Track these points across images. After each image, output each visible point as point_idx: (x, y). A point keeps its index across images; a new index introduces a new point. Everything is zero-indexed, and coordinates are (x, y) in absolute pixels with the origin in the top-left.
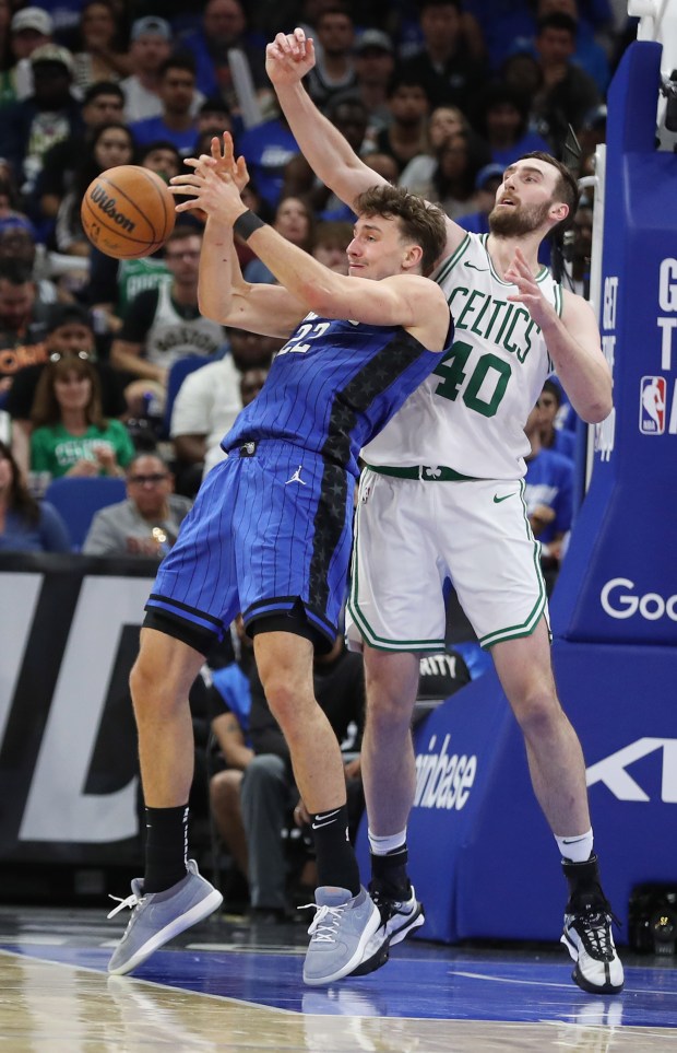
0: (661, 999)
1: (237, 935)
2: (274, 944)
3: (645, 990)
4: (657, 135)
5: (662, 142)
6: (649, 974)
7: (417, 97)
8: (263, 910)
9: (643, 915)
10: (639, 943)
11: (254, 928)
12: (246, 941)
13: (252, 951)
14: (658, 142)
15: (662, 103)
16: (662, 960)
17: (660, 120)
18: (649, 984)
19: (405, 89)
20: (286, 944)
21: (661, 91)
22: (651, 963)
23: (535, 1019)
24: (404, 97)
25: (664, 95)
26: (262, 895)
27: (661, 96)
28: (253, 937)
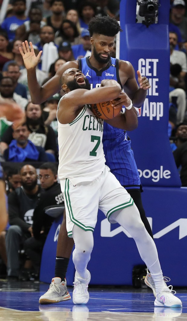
0: (143, 303)
1: (4, 285)
2: (15, 288)
3: (137, 300)
4: (136, 18)
5: (138, 20)
6: (140, 295)
7: (60, 5)
8: (12, 277)
9: (137, 276)
10: (136, 285)
11: (9, 283)
12: (6, 287)
13: (9, 290)
14: (137, 20)
15: (138, 7)
16: (144, 290)
17: (137, 13)
18: (139, 298)
19: (56, 2)
20: (19, 288)
21: (137, 3)
22: (140, 291)
23: (100, 311)
24: (56, 5)
25: (139, 5)
26: (12, 272)
27: (137, 5)
28: (9, 286)
